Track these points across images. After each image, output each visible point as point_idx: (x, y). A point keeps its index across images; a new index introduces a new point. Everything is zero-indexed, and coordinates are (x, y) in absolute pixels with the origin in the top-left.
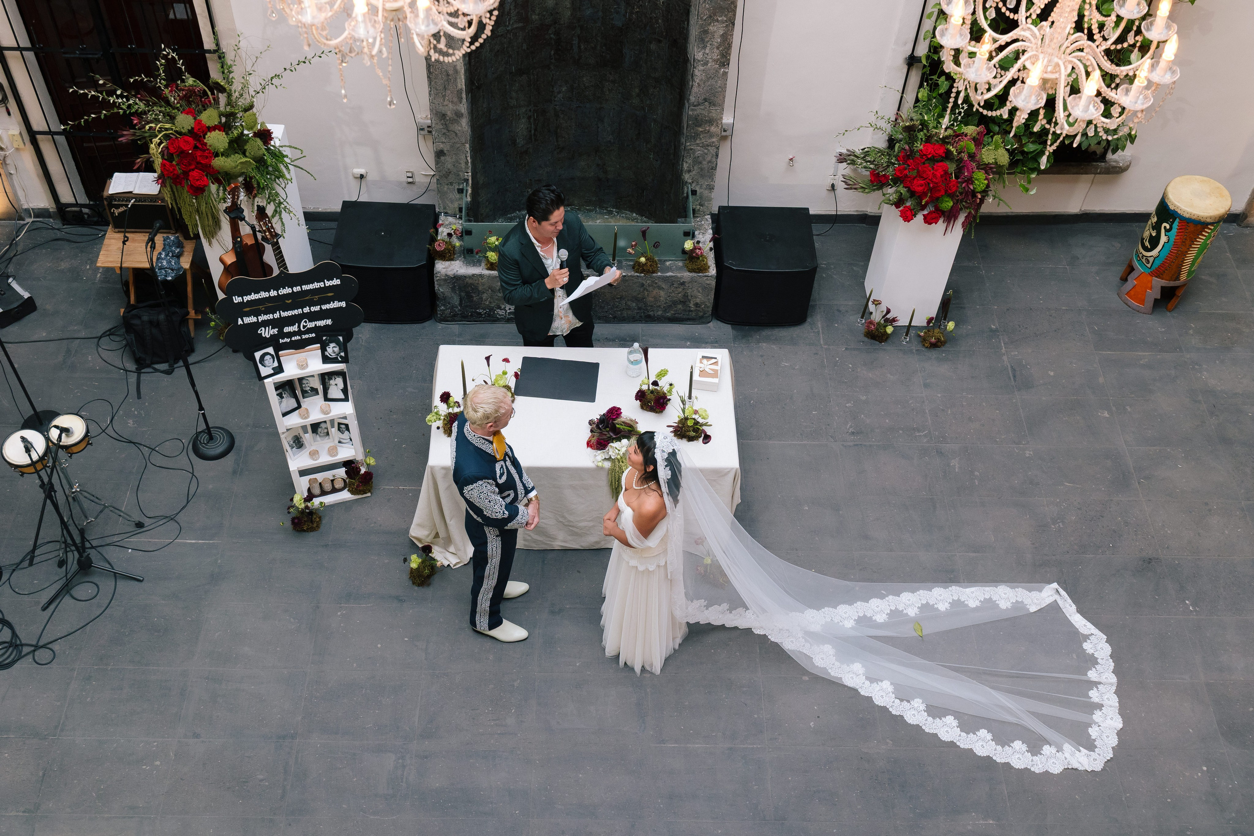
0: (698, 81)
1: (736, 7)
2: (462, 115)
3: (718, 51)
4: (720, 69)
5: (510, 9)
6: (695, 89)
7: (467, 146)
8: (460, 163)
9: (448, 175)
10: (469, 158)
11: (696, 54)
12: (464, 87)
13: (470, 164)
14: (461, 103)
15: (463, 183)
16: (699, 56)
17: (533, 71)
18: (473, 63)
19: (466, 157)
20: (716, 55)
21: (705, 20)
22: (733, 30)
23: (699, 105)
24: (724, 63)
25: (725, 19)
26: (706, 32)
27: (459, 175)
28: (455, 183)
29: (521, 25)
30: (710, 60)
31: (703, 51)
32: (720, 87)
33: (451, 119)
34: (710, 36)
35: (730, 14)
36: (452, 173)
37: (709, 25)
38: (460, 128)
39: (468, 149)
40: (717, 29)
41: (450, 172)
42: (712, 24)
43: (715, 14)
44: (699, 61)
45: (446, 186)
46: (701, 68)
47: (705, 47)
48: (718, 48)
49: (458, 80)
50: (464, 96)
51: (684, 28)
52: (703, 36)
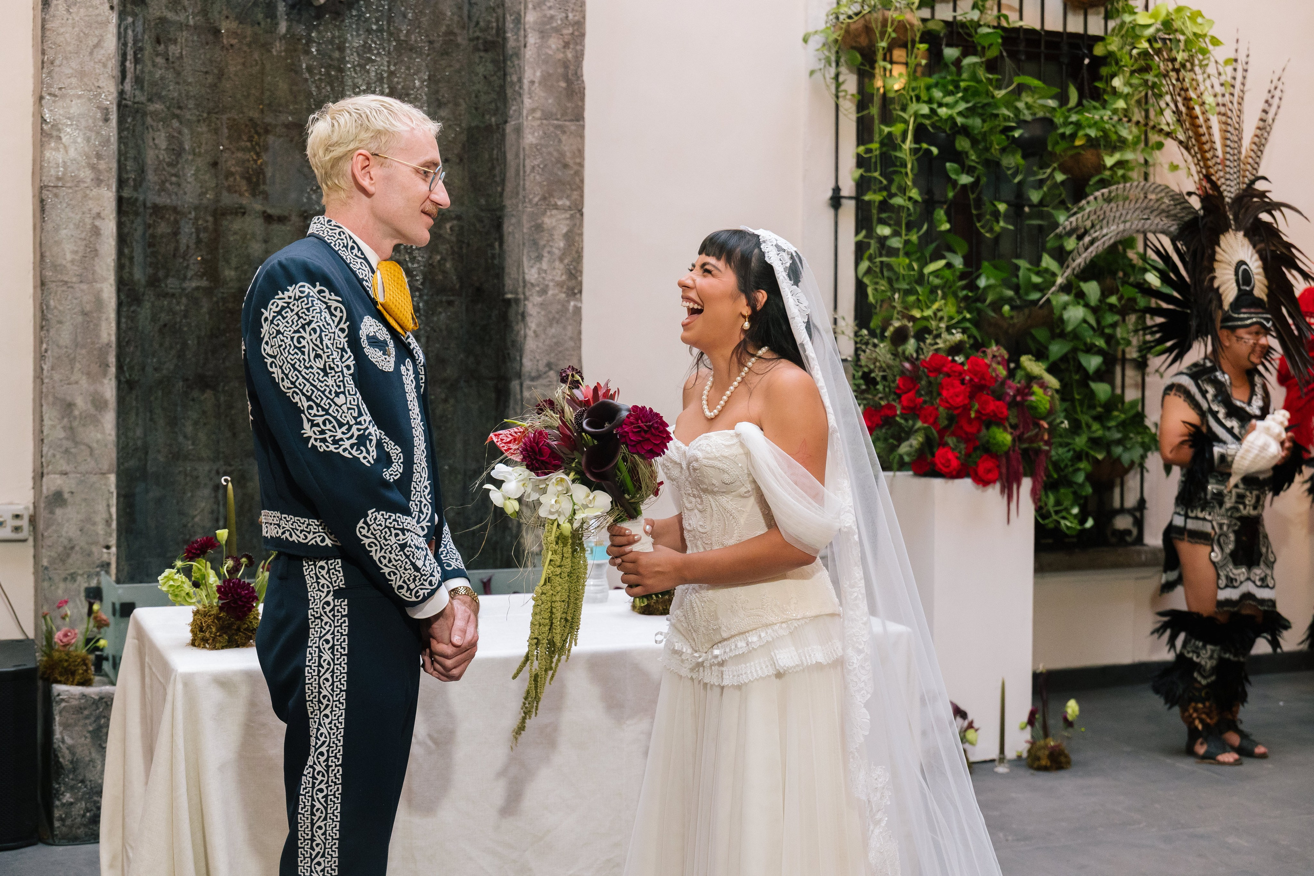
0: (533, 325)
1: (582, 181)
2: (106, 403)
3: (562, 266)
4: (568, 302)
5: (188, 247)
6: (531, 345)
7: (112, 478)
8: (94, 524)
9: (68, 556)
10: (114, 510)
11: (526, 271)
12: (113, 338)
13: (114, 525)
14: (105, 374)
15: (98, 574)
16: (532, 275)
17: (224, 386)
18: (123, 326)
19: (108, 506)
20: (558, 273)
21: (537, 204)
22: (581, 225)
23: (538, 377)
24: (573, 289)
25: (568, 203)
26: (539, 228)
27: (90, 554)
28: (82, 575)
29: (204, 283)
30: (551, 284)
31: (538, 265)
32: (571, 338)
33: (84, 415)
34: (546, 235)
35: (575, 195)
36: (77, 548)
37: (544, 213)
38: (99, 436)
39: (113, 488)
40: (556, 222)
41: (72, 548)
42: (548, 213)
43: (551, 195)
44: (532, 285)
45: (62, 585)
46: (537, 299)
47: (539, 258)
48: (561, 260)
49: (104, 325)
50: (112, 359)
51: (493, 257)
52: (536, 236)
